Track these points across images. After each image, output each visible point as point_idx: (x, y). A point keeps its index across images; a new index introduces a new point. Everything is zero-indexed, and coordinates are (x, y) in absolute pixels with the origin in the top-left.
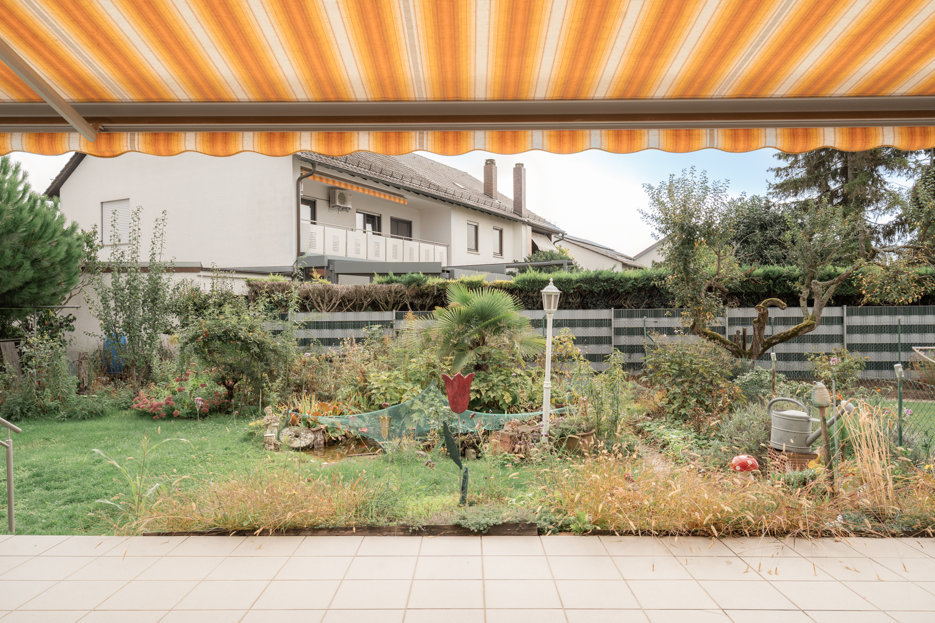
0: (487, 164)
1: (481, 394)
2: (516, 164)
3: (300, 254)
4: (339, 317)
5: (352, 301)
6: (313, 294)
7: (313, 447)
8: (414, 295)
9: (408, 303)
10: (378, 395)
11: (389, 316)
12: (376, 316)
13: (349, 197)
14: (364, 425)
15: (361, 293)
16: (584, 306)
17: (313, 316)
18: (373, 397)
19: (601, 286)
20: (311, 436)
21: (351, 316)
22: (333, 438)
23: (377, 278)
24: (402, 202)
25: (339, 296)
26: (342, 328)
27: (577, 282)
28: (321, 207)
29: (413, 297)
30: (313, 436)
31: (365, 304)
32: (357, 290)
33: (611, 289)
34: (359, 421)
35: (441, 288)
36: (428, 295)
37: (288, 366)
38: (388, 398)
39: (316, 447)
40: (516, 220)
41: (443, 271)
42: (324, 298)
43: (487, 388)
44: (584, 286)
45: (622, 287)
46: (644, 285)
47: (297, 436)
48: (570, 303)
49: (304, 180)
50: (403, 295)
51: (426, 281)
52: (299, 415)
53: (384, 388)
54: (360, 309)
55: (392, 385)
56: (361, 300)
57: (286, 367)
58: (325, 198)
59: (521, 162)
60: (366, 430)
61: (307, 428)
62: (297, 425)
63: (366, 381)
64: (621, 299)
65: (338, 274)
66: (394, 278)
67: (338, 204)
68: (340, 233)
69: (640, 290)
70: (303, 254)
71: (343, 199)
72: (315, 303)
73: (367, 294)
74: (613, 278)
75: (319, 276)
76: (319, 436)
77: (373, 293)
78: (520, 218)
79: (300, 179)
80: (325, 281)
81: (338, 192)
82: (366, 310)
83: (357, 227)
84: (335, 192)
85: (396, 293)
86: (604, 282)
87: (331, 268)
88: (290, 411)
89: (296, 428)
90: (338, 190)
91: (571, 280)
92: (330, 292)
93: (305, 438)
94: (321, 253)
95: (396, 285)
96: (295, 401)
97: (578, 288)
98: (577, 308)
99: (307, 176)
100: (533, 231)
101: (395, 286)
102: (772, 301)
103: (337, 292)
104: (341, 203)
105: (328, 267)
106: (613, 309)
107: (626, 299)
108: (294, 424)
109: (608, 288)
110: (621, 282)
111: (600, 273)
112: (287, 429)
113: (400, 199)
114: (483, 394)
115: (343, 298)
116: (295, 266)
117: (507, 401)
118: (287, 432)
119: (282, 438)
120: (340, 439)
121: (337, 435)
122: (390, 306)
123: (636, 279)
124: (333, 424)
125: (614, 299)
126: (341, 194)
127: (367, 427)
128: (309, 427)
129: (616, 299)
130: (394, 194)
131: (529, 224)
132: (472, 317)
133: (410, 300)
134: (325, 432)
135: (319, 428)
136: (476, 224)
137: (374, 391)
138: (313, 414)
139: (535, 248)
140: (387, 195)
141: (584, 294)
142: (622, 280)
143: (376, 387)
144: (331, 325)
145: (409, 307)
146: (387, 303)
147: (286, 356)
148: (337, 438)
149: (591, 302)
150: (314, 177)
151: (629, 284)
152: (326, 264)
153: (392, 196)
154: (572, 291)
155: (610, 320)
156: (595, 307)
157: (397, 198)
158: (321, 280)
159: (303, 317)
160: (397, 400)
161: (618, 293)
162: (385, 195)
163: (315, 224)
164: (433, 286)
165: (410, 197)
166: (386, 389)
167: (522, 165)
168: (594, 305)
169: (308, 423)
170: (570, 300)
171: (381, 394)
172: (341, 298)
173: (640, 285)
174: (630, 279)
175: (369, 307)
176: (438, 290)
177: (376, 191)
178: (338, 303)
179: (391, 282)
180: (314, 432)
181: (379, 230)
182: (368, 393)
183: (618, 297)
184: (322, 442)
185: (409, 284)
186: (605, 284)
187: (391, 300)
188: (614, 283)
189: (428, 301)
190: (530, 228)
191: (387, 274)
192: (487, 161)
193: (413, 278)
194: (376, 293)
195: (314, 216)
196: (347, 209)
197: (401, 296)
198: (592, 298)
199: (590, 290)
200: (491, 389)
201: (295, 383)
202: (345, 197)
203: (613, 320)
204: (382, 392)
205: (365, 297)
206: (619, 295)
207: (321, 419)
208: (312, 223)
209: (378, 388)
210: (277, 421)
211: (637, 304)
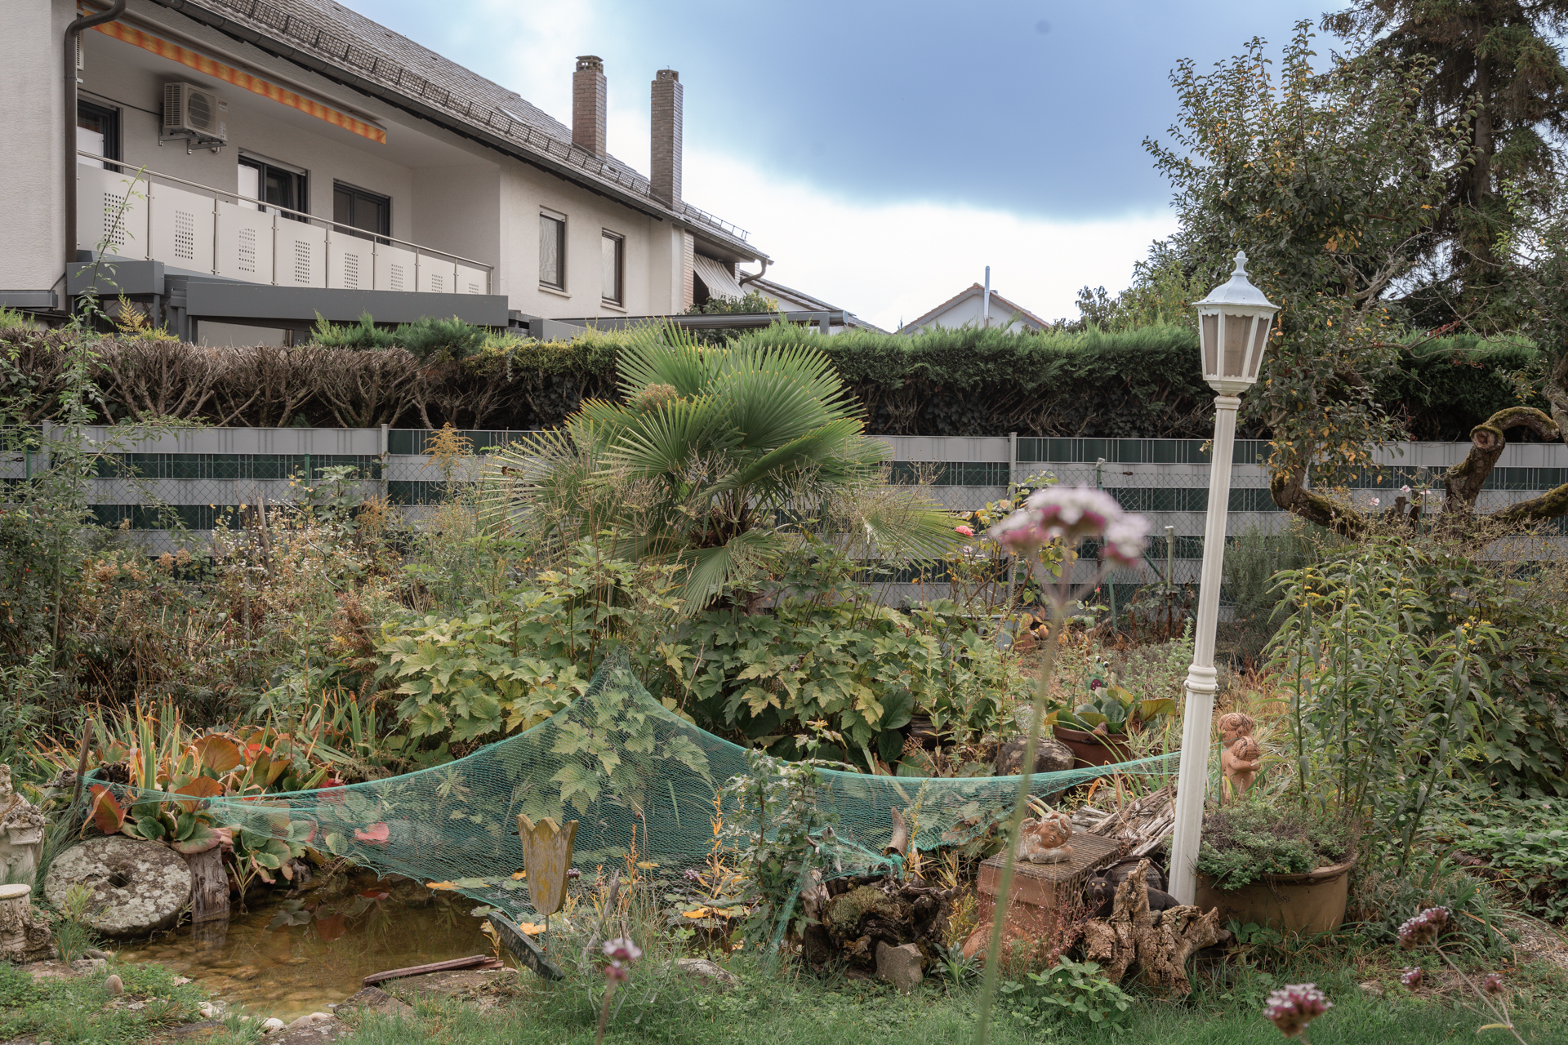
0: (580, 68)
1: (783, 696)
2: (660, 73)
3: (73, 254)
4: (209, 440)
5: (248, 396)
6: (123, 371)
7: (188, 924)
8: (441, 381)
9: (422, 407)
10: (423, 701)
11: (367, 441)
12: (326, 441)
13: (220, 108)
14: (372, 815)
15: (276, 373)
16: (925, 426)
17: (125, 438)
18: (403, 711)
19: (980, 372)
20: (177, 875)
21: (249, 441)
22: (266, 878)
23: (327, 334)
24: (372, 136)
25: (209, 380)
26: (218, 475)
27: (914, 357)
28: (136, 130)
29: (437, 389)
30: (186, 878)
31: (290, 404)
32: (263, 365)
33: (1004, 382)
34: (357, 803)
35: (524, 362)
36: (482, 384)
37: (59, 594)
38: (463, 711)
39: (198, 917)
40: (657, 217)
41: (512, 322)
42: (158, 384)
43: (800, 675)
44: (936, 371)
45: (1034, 376)
46: (1091, 372)
47: (119, 881)
48: (887, 417)
49: (88, 32)
50: (408, 381)
51: (478, 342)
52: (127, 790)
53: (445, 678)
54: (273, 421)
55: (472, 665)
56: (276, 394)
57: (53, 598)
58: (149, 105)
59: (673, 68)
60: (382, 835)
61: (160, 843)
62: (120, 834)
63: (367, 650)
64: (1023, 411)
65: (196, 318)
66: (380, 333)
67: (187, 125)
68: (198, 205)
69: (1079, 385)
70: (85, 256)
71: (202, 111)
72: (129, 398)
73: (298, 377)
74: (1011, 352)
75: (139, 318)
76: (209, 872)
77: (314, 374)
78: (669, 212)
79: (74, 30)
80: (160, 335)
81: (187, 90)
82: (290, 423)
83: (241, 192)
84: (177, 88)
85: (385, 375)
86: (986, 360)
87: (175, 300)
88: (88, 777)
89: (113, 847)
90: (187, 86)
91: (900, 353)
92: (177, 367)
93: (155, 885)
94: (141, 256)
95: (386, 353)
96: (99, 728)
97: (917, 374)
98: (908, 431)
99: (95, 22)
100: (700, 252)
101: (380, 356)
102: (1521, 413)
103: (202, 368)
104: (194, 121)
105: (165, 297)
106: (1014, 436)
107: (1037, 411)
108: (102, 828)
109: (997, 379)
110: (1032, 363)
111: (978, 336)
112: (78, 851)
113: (366, 128)
114: (793, 695)
115: (219, 385)
116: (59, 291)
117: (870, 718)
118: (75, 861)
119: (59, 894)
120: (288, 873)
121: (276, 862)
122: (366, 416)
123: (1071, 356)
124: (261, 821)
125: (1006, 410)
126: (196, 96)
127: (385, 818)
128: (168, 839)
129: (1008, 410)
130: (352, 111)
131: (686, 228)
132: (718, 433)
133: (428, 397)
134: (231, 855)
135: (210, 842)
136: (560, 218)
137: (406, 689)
138: (185, 788)
139: (700, 292)
140: (333, 111)
141: (929, 393)
142: (1036, 357)
143: (411, 671)
144: (184, 467)
145: (425, 418)
146: (357, 403)
147: (52, 560)
148: (278, 874)
149: (948, 417)
150: (119, 28)
151: (1053, 370)
152: (159, 288)
153: (346, 114)
154: (899, 384)
155: (1006, 466)
156: (956, 429)
157: (360, 122)
158: (145, 333)
159: (93, 440)
160: (493, 719)
161: (1020, 393)
162: (325, 111)
163: (116, 169)
164: (501, 360)
165: (396, 127)
166: (452, 681)
167: (675, 75)
168: (952, 424)
169: (164, 821)
170: (891, 409)
171: (437, 698)
172: (214, 387)
173: (1082, 373)
174: (1057, 355)
175: (302, 417)
176: (516, 370)
177: (303, 97)
178: (203, 399)
179: (368, 343)
180: (189, 859)
181: (303, 206)
182: (381, 695)
183: (1015, 405)
184: (221, 897)
185: (425, 348)
186: (990, 366)
187: (370, 395)
188: (1014, 364)
189: (484, 402)
190: (689, 240)
191: (356, 323)
192: (582, 59)
193: (441, 330)
194: (323, 373)
195: (113, 149)
196: (210, 144)
197: (401, 384)
198: (949, 405)
199: (946, 382)
200: (815, 676)
201: (88, 655)
202: (206, 108)
203: (1013, 467)
204: (436, 690)
205: (289, 385)
206: (1021, 396)
207: (218, 805)
208: (108, 166)
209: (419, 676)
210: (34, 825)
211: (1067, 426)
